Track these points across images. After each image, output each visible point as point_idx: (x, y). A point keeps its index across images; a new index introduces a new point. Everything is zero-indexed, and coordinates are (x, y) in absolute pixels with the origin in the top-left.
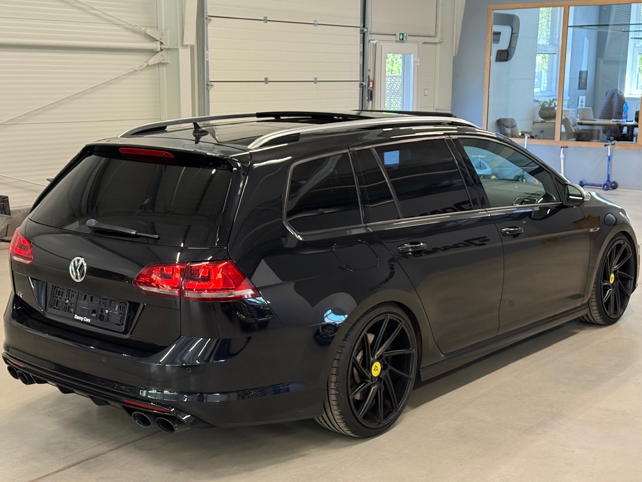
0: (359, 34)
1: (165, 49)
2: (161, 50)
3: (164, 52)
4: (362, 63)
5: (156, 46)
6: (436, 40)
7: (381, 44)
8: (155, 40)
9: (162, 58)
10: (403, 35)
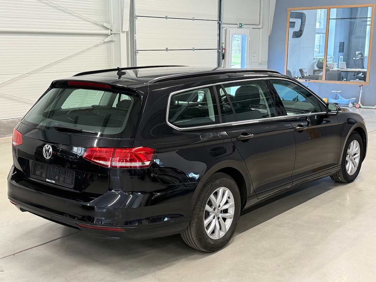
0: (217, 25)
2: (111, 34)
3: (113, 35)
6: (260, 27)
7: (229, 29)
8: (108, 29)
9: (111, 38)
10: (241, 24)
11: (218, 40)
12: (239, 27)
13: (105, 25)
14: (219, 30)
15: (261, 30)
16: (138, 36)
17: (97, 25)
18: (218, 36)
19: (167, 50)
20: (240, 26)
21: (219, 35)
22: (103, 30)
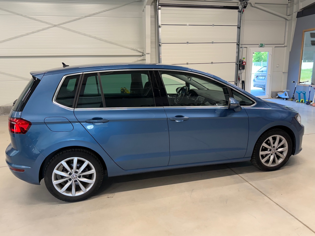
0: (236, 45)
3: (144, 56)
5: (141, 54)
6: (283, 46)
7: (250, 48)
8: (141, 52)
9: (143, 58)
10: (262, 44)
11: (236, 56)
12: (259, 46)
14: (237, 49)
15: (285, 48)
18: (236, 53)
19: (187, 64)
20: (261, 45)
21: (238, 53)
22: (138, 53)
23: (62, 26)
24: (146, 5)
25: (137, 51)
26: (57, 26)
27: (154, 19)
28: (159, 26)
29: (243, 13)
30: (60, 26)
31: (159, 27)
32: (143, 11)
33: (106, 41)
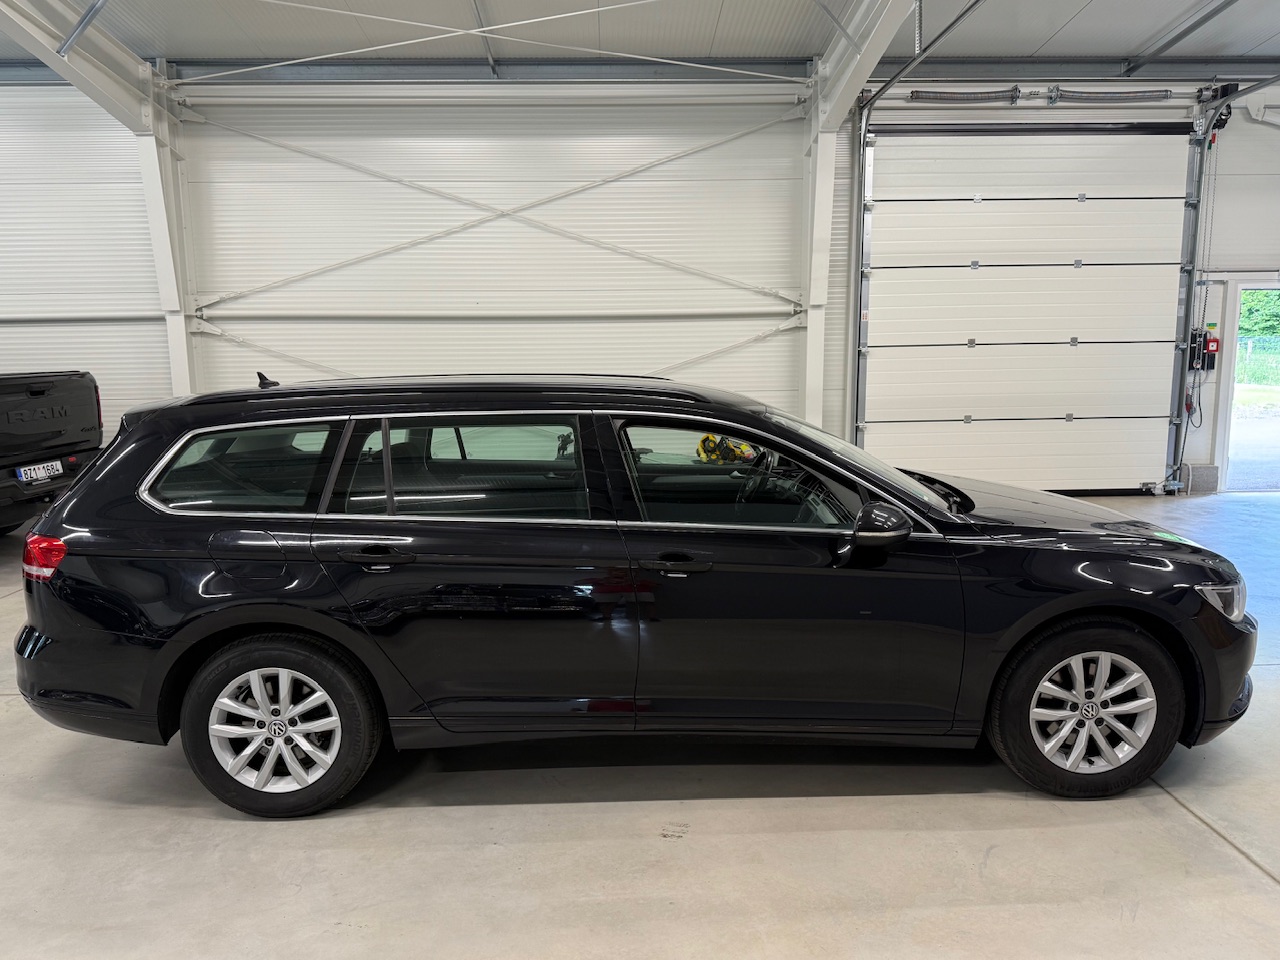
0: (1179, 274)
1: (801, 311)
2: (796, 313)
3: (802, 314)
4: (1182, 314)
5: (790, 308)
7: (1240, 285)
8: (789, 302)
9: (799, 321)
11: (1178, 318)
13: (782, 293)
16: (872, 315)
17: (765, 294)
18: (1179, 305)
19: (972, 343)
22: (779, 305)
23: (524, 214)
24: (822, 132)
25: (777, 296)
26: (508, 214)
27: (847, 181)
28: (865, 205)
29: (1210, 148)
30: (519, 214)
31: (866, 208)
32: (809, 154)
33: (667, 265)
